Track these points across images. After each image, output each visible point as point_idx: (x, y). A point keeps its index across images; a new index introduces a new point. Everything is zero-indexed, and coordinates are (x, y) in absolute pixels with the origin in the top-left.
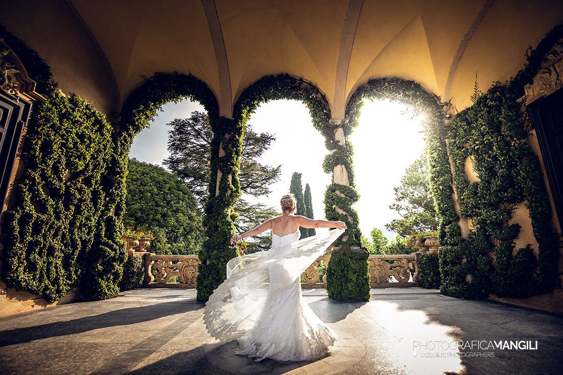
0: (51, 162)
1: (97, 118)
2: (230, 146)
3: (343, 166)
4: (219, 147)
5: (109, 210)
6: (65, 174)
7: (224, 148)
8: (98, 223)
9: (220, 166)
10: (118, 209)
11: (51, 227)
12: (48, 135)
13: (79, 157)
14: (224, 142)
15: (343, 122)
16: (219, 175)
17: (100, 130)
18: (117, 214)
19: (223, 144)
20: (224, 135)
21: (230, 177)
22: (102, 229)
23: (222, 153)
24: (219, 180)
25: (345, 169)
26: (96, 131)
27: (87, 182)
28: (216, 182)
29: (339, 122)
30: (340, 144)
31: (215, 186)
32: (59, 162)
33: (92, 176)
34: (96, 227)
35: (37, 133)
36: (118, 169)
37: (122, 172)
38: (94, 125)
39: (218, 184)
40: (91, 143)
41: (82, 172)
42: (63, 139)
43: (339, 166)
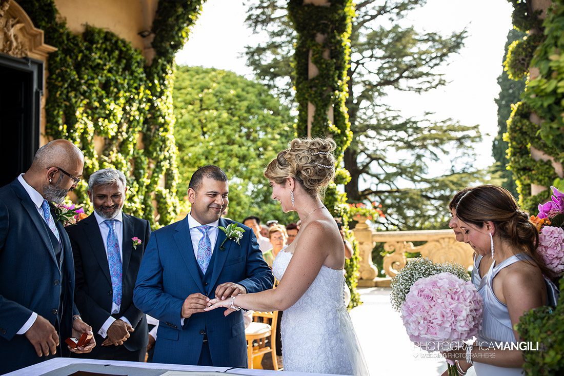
0: (77, 135)
1: (121, 51)
2: (326, 54)
4: (307, 60)
5: (156, 183)
6: (96, 145)
7: (316, 62)
8: (144, 202)
9: (310, 96)
10: (169, 176)
12: (68, 99)
13: (107, 117)
14: (314, 51)
16: (311, 109)
17: (128, 67)
18: (168, 186)
19: (313, 55)
20: (313, 37)
21: (330, 114)
22: (150, 211)
23: (313, 71)
24: (310, 119)
26: (124, 70)
27: (122, 148)
28: (306, 121)
31: (306, 127)
32: (85, 132)
33: (127, 139)
34: (143, 209)
35: (56, 100)
36: (161, 120)
37: (165, 123)
38: (118, 61)
39: (310, 126)
40: (119, 91)
41: (114, 138)
42: (86, 98)
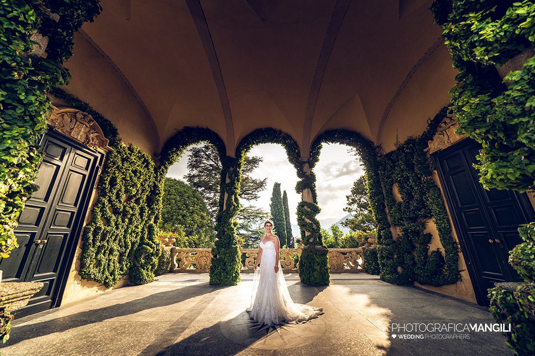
0: (115, 191)
1: (145, 159)
2: (233, 175)
3: (309, 189)
4: (226, 176)
5: (150, 220)
6: (124, 197)
7: (229, 177)
8: (143, 229)
9: (226, 190)
10: (157, 218)
11: (113, 235)
12: (114, 173)
13: (133, 186)
14: (229, 173)
15: (308, 159)
16: (226, 195)
17: (147, 166)
18: (155, 222)
19: (229, 175)
20: (229, 168)
21: (233, 196)
22: (145, 233)
23: (228, 181)
24: (226, 199)
25: (310, 191)
26: (145, 167)
27: (137, 202)
28: (223, 200)
29: (306, 160)
30: (307, 174)
31: (223, 203)
32: (120, 190)
33: (141, 198)
34: (141, 232)
35: (107, 172)
36: (158, 191)
37: (160, 193)
38: (143, 163)
39: (225, 202)
40: (141, 175)
41: (134, 196)
42: (123, 175)
43: (306, 189)
